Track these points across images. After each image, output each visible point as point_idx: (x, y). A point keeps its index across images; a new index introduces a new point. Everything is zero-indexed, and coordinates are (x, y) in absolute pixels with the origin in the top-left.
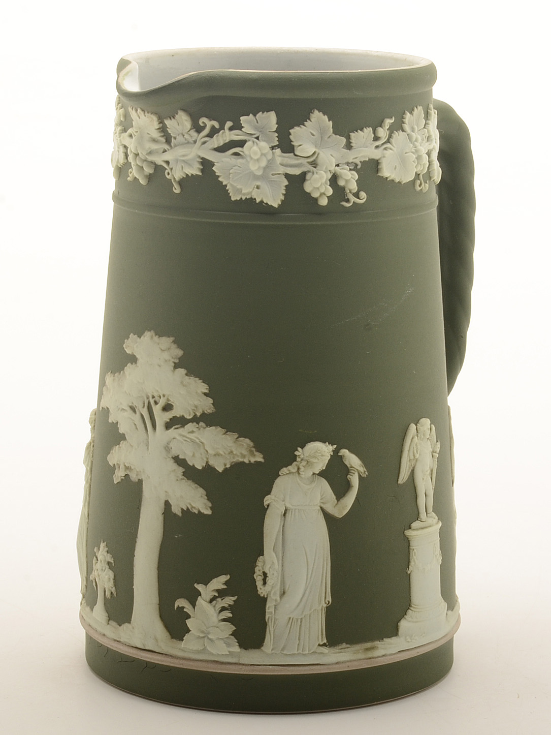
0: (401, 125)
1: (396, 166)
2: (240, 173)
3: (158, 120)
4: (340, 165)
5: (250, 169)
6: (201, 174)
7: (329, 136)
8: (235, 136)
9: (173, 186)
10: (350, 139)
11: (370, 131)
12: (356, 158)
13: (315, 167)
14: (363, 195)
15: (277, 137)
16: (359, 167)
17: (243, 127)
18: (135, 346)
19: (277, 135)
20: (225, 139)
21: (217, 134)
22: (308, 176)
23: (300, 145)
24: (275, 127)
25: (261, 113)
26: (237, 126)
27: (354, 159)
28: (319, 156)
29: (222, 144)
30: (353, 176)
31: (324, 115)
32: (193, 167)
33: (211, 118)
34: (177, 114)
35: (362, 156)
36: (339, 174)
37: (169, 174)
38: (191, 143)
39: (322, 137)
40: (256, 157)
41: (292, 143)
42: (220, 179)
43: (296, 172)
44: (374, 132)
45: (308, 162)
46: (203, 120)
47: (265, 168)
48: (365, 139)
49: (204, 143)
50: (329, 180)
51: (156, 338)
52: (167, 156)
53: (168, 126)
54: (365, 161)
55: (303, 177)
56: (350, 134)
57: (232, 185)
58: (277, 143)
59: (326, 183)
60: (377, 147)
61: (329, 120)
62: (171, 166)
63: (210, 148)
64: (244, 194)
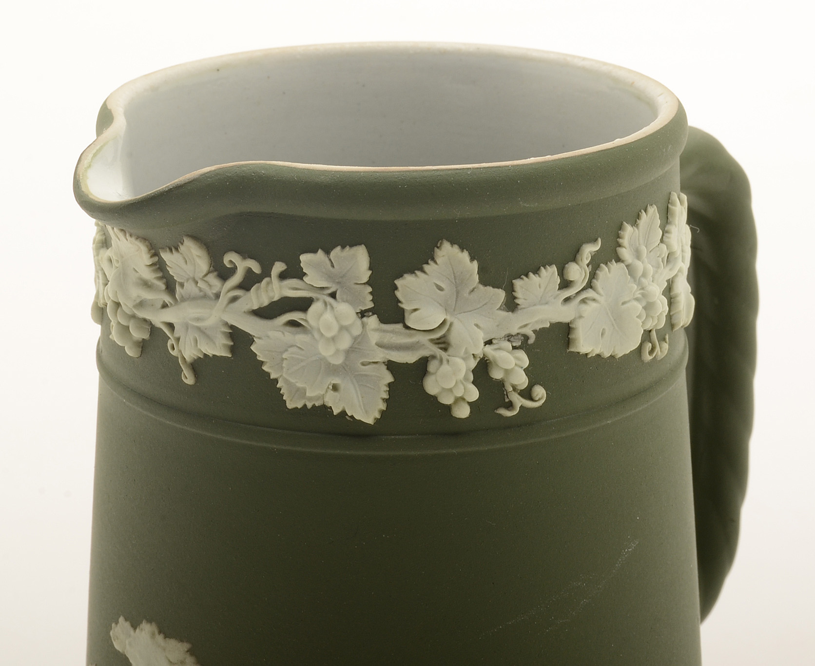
0: (616, 251)
1: (604, 329)
2: (302, 361)
3: (150, 250)
4: (494, 341)
5: (320, 354)
6: (230, 356)
7: (471, 288)
8: (290, 289)
9: (183, 370)
10: (514, 291)
11: (553, 273)
12: (526, 326)
13: (445, 349)
14: (540, 392)
15: (371, 293)
16: (531, 341)
17: (305, 274)
18: (127, 642)
19: (370, 289)
20: (271, 294)
21: (257, 285)
22: (432, 366)
23: (415, 310)
24: (365, 274)
25: (339, 248)
26: (294, 272)
27: (521, 327)
28: (453, 329)
29: (266, 302)
30: (518, 362)
31: (462, 251)
32: (214, 343)
33: (245, 254)
34: (182, 244)
35: (537, 322)
36: (491, 359)
37: (173, 348)
38: (209, 298)
39: (458, 293)
40: (329, 335)
41: (400, 304)
42: (265, 368)
43: (409, 358)
44: (561, 272)
45: (432, 340)
46: (231, 258)
47: (349, 352)
48: (542, 289)
49: (234, 299)
50: (473, 371)
51: (160, 638)
52: (168, 316)
53: (167, 263)
54: (543, 330)
55: (422, 367)
56: (513, 281)
57: (286, 381)
58: (371, 305)
59: (466, 378)
60: (567, 300)
61: (472, 259)
62: (176, 334)
63: (243, 310)
64: (310, 399)
